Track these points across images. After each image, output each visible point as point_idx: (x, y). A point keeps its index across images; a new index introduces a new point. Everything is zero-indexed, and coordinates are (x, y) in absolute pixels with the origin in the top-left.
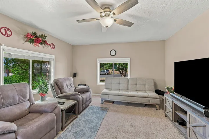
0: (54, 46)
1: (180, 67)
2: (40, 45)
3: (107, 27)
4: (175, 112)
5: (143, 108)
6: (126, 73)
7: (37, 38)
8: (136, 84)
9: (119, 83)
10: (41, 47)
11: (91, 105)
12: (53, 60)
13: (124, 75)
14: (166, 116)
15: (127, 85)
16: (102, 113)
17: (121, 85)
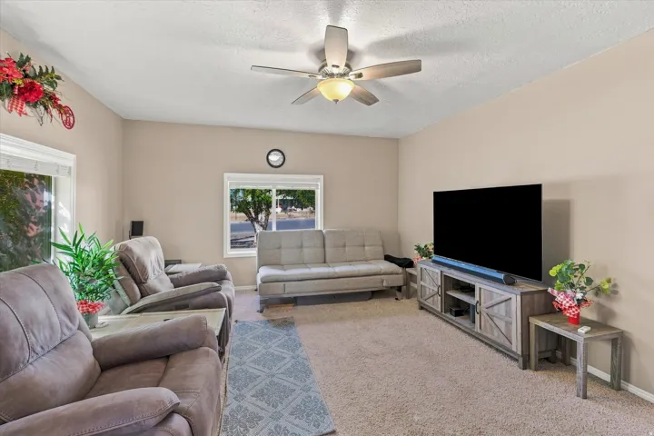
0: (71, 118)
1: (445, 202)
2: (27, 109)
3: (337, 101)
4: (445, 293)
5: (369, 302)
6: (267, 220)
7: (28, 80)
8: (344, 246)
9: (301, 247)
10: (31, 116)
11: (236, 321)
12: (70, 173)
13: (261, 226)
14: (422, 308)
15: (322, 250)
16: (285, 332)
17: (306, 251)
